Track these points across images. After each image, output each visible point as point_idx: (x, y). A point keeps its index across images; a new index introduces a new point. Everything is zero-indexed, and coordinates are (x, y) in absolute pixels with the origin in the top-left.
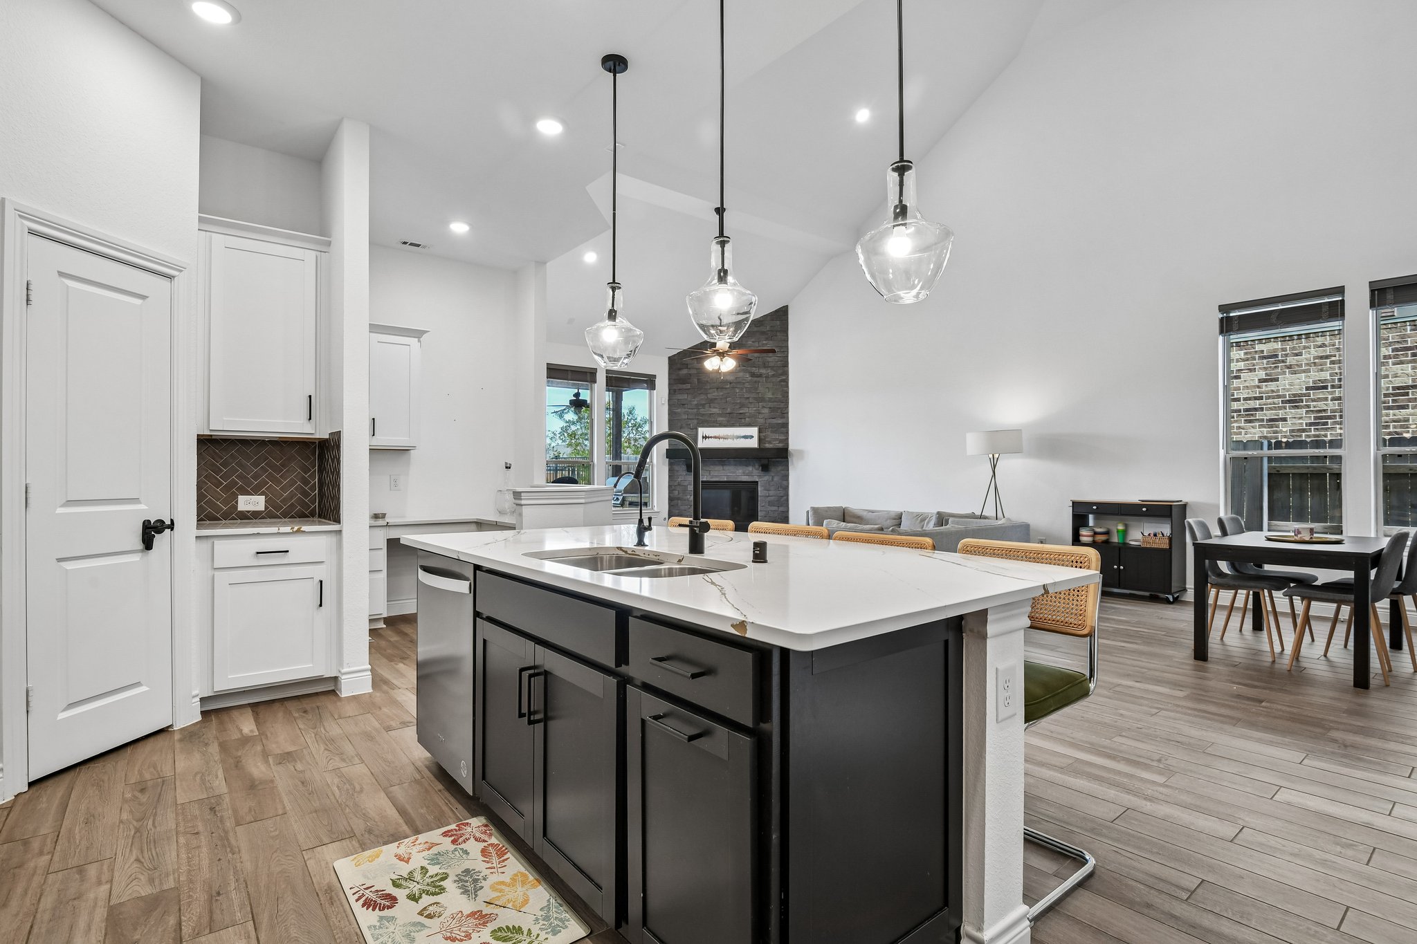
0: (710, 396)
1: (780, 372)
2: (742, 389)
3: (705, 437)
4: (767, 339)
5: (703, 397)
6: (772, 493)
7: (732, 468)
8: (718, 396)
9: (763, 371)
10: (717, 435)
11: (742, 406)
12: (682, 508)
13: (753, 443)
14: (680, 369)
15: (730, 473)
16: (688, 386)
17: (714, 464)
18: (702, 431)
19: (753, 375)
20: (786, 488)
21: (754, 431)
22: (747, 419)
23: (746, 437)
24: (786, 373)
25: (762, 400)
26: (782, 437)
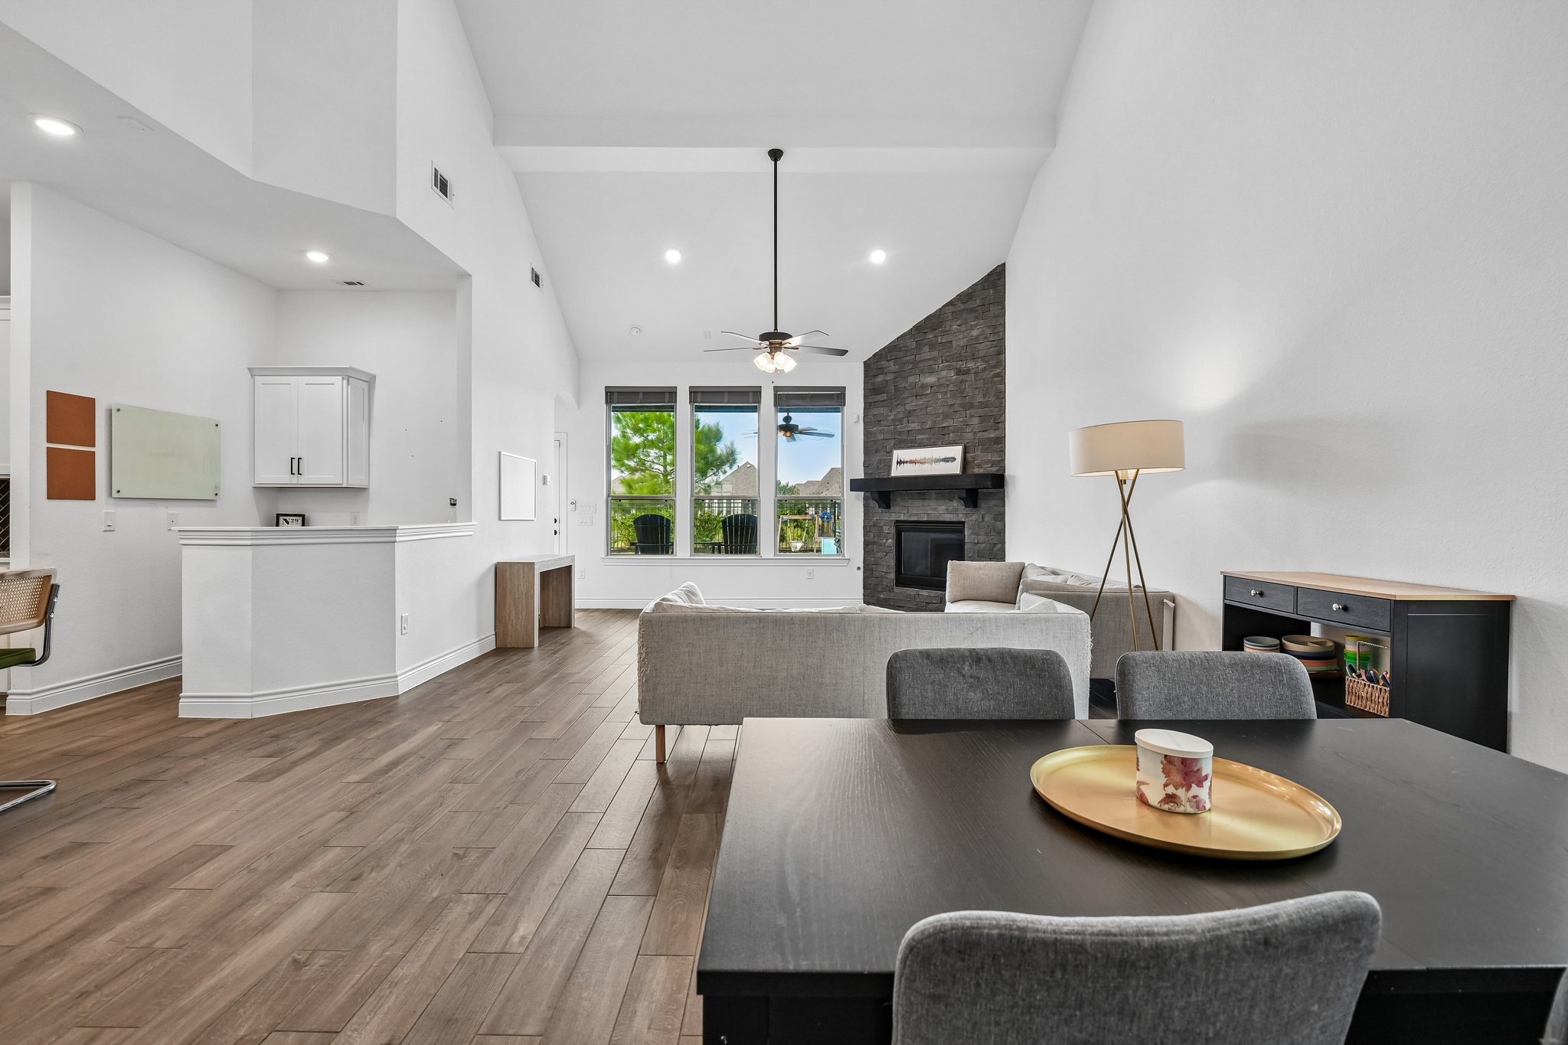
0: (908, 407)
1: (993, 362)
2: (945, 393)
3: (900, 463)
4: (976, 318)
5: (900, 409)
6: (982, 538)
7: (933, 504)
8: (917, 406)
9: (971, 365)
10: (913, 458)
11: (946, 416)
12: (880, 555)
13: (955, 468)
14: (875, 376)
15: (931, 509)
16: (884, 396)
17: (912, 498)
18: (899, 454)
19: (959, 372)
20: (1001, 533)
21: (957, 451)
22: (951, 435)
23: (946, 460)
24: (1001, 364)
25: (971, 406)
26: (996, 458)
